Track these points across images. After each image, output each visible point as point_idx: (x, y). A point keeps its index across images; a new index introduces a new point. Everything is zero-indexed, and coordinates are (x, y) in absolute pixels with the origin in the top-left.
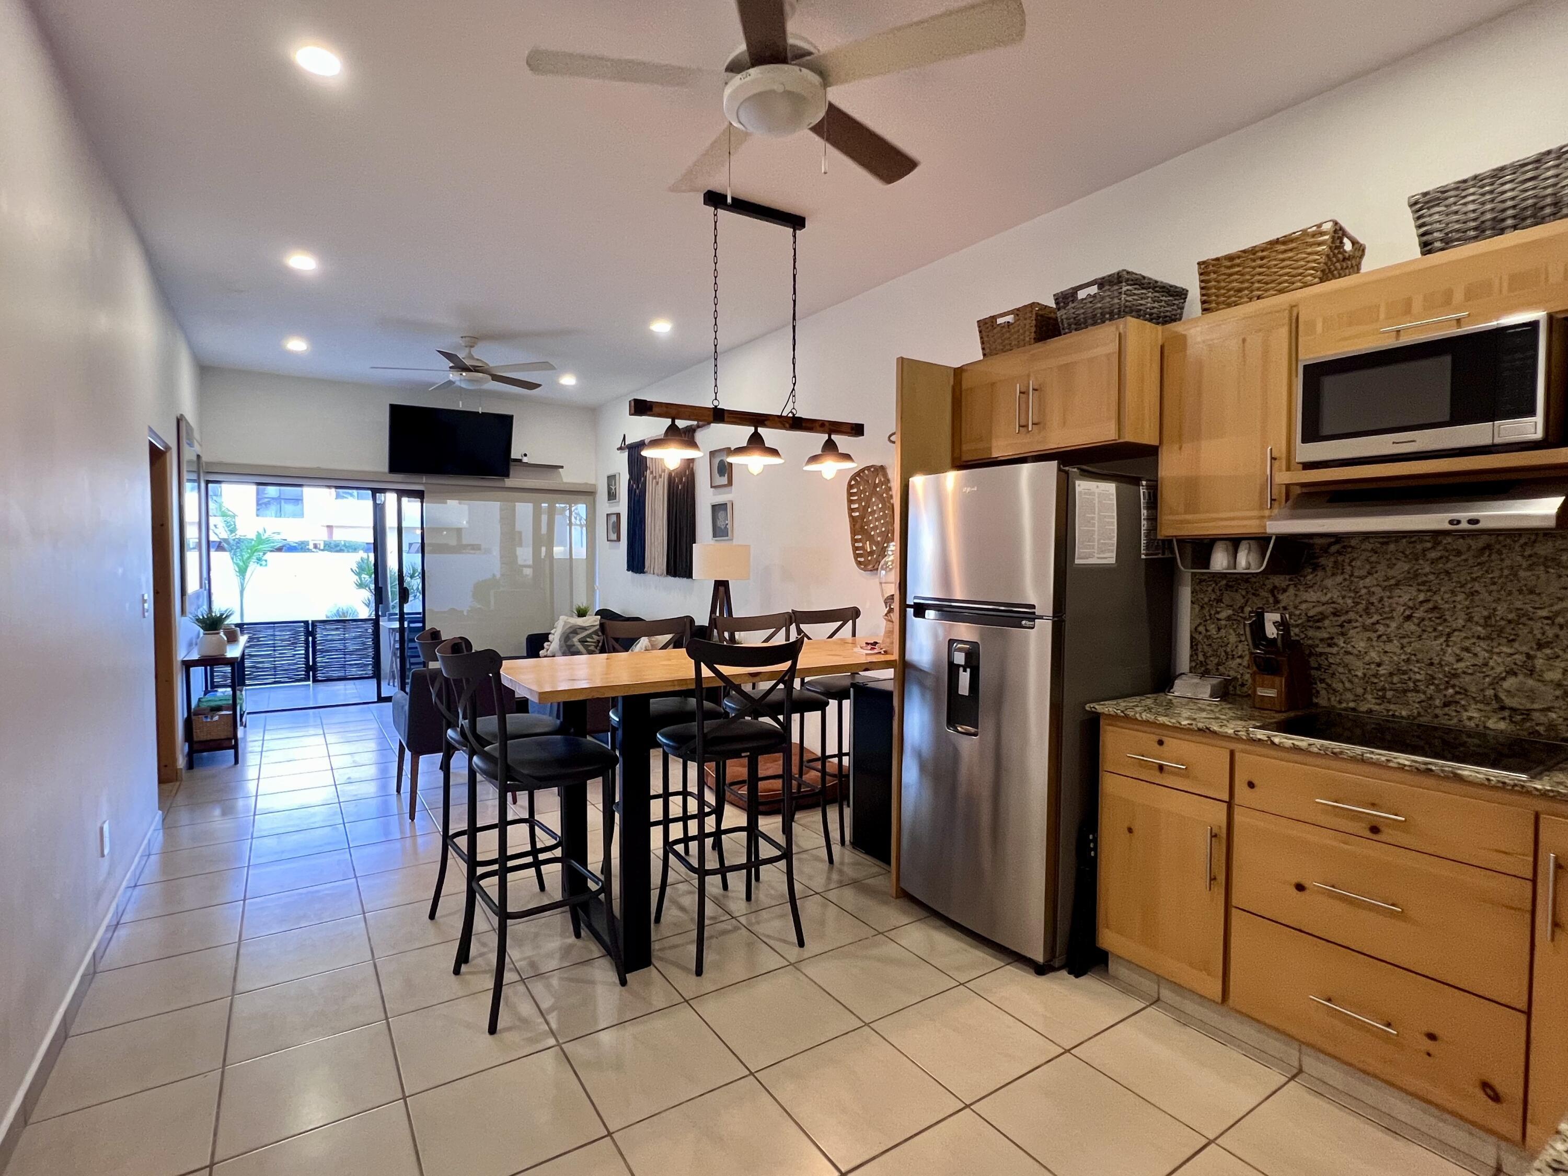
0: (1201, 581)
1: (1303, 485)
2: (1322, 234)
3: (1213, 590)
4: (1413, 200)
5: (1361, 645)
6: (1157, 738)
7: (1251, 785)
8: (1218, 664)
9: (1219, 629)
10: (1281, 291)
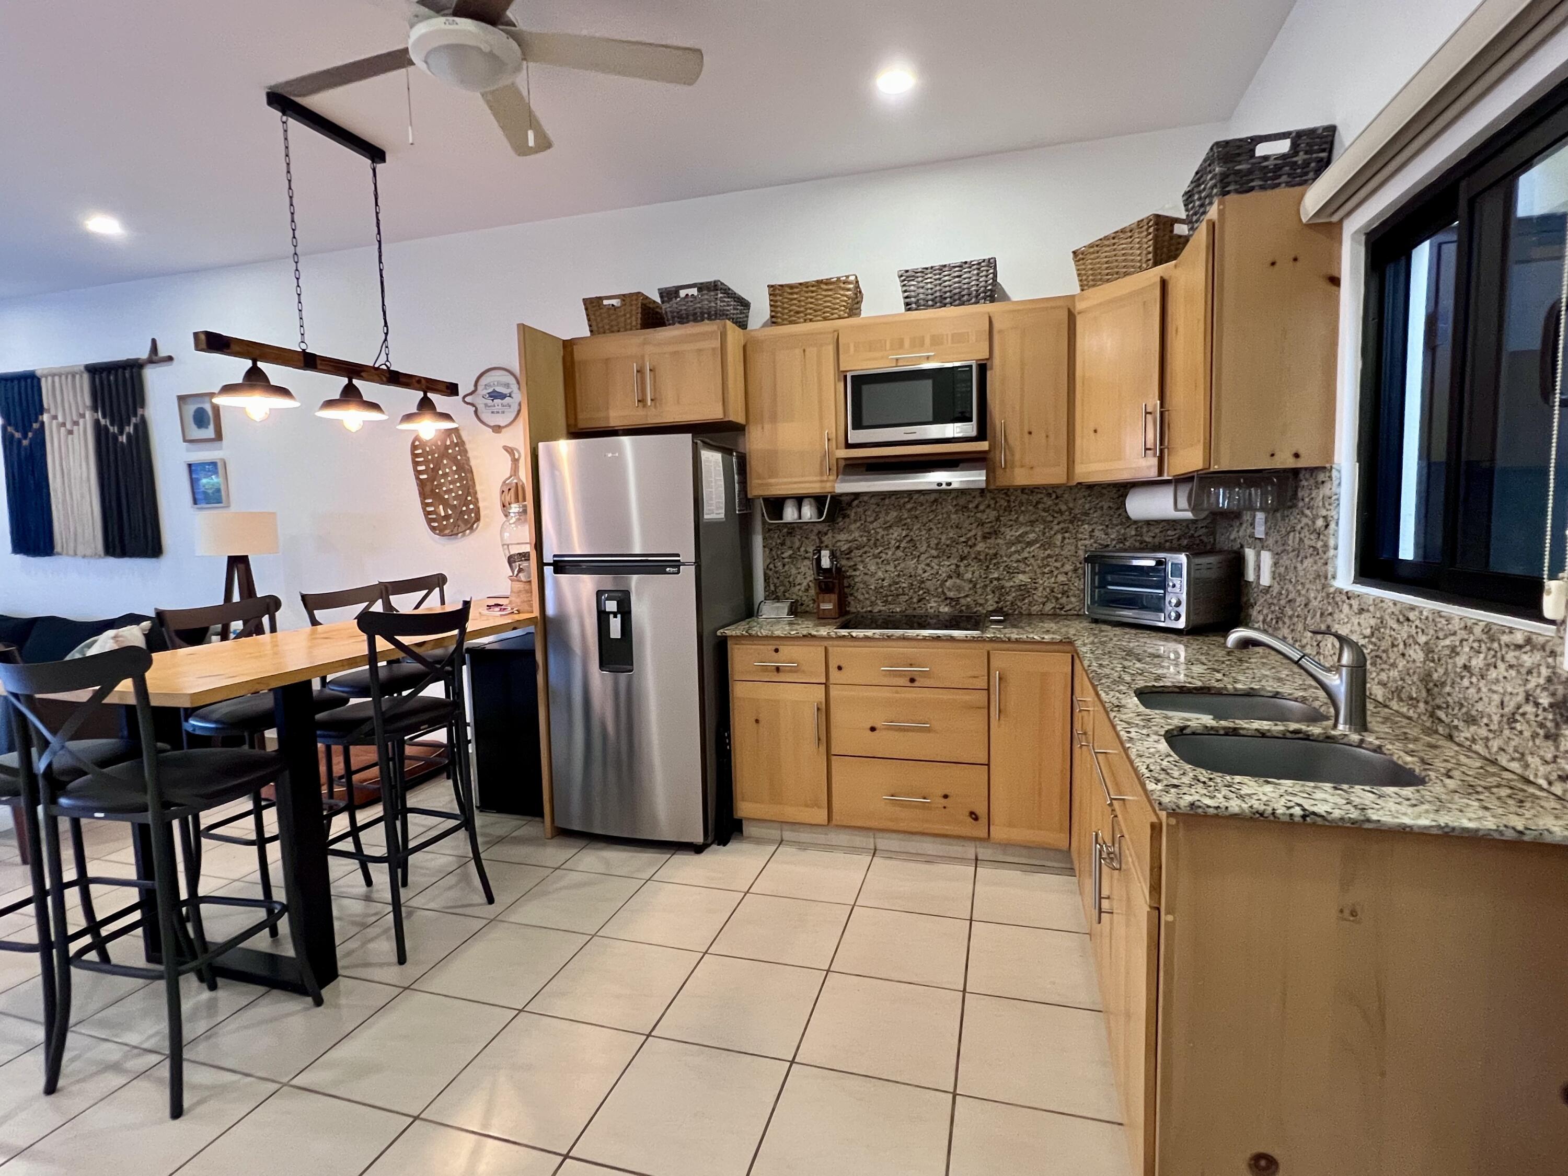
0: (770, 530)
1: (846, 459)
2: (850, 283)
3: (778, 536)
4: (900, 273)
5: (873, 568)
6: (774, 648)
7: (840, 668)
8: (784, 592)
9: (784, 565)
10: (825, 319)
